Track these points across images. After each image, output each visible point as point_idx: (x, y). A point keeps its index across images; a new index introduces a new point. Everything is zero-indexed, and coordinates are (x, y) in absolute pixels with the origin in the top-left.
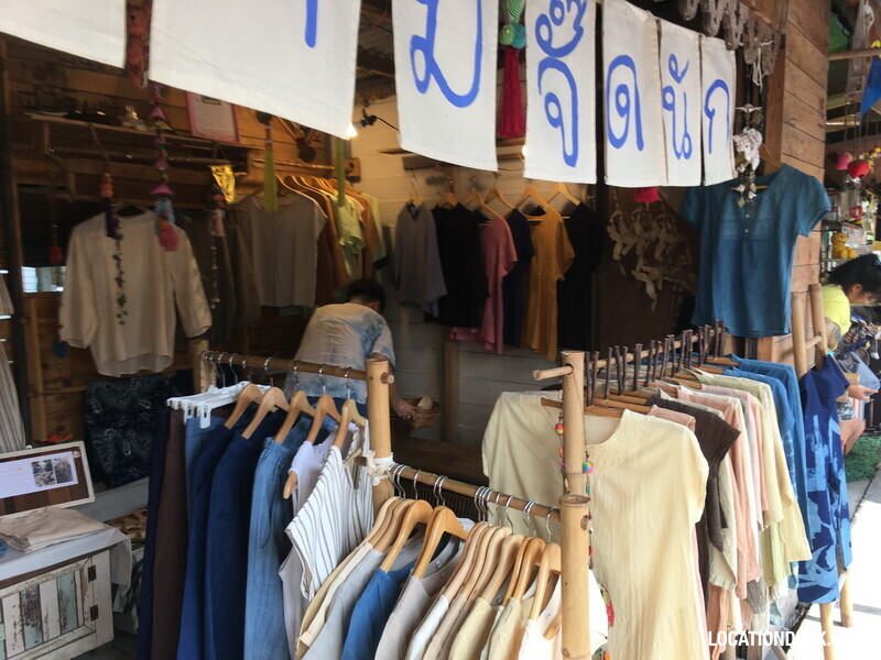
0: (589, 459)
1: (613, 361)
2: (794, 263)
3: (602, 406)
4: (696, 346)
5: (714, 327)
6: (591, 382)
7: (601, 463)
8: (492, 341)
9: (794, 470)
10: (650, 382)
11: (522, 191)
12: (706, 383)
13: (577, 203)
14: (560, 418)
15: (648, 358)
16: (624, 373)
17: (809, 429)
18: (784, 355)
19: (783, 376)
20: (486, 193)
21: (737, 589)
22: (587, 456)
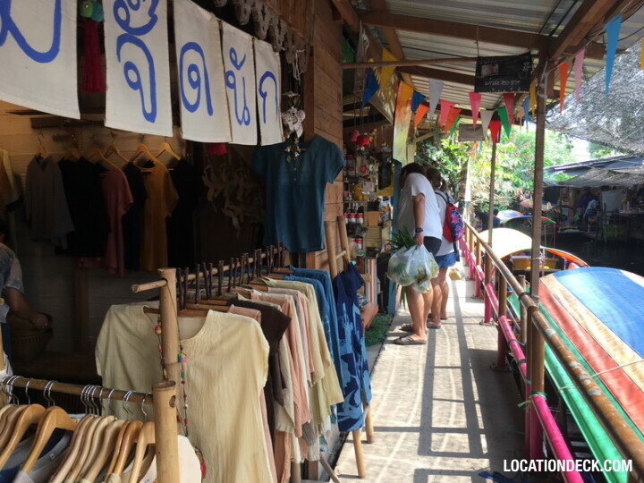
0: (183, 351)
1: (201, 274)
2: (326, 202)
3: (194, 309)
4: (265, 260)
5: (276, 247)
6: (183, 292)
7: (192, 354)
8: (115, 266)
9: (331, 342)
10: (232, 288)
11: (136, 149)
12: (272, 286)
13: (179, 158)
14: (158, 321)
15: (229, 271)
16: (211, 283)
17: (340, 313)
18: (323, 264)
19: (322, 278)
20: (106, 150)
21: (296, 431)
22: (181, 349)
